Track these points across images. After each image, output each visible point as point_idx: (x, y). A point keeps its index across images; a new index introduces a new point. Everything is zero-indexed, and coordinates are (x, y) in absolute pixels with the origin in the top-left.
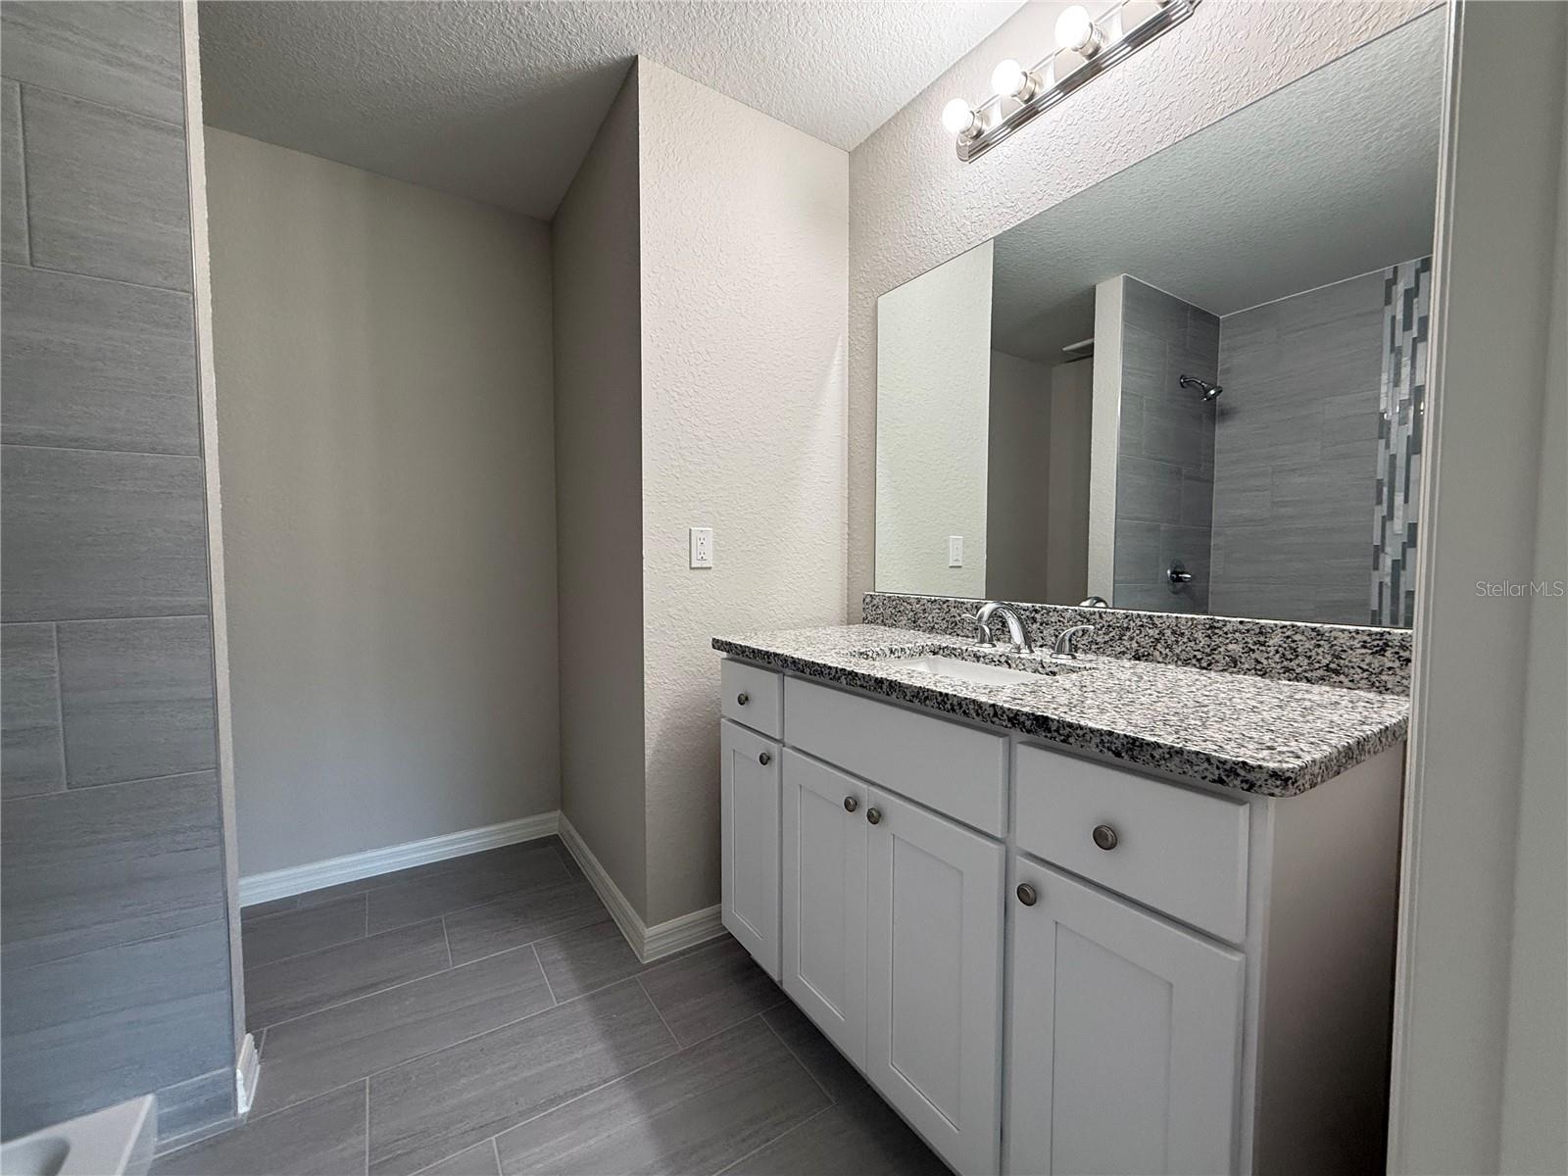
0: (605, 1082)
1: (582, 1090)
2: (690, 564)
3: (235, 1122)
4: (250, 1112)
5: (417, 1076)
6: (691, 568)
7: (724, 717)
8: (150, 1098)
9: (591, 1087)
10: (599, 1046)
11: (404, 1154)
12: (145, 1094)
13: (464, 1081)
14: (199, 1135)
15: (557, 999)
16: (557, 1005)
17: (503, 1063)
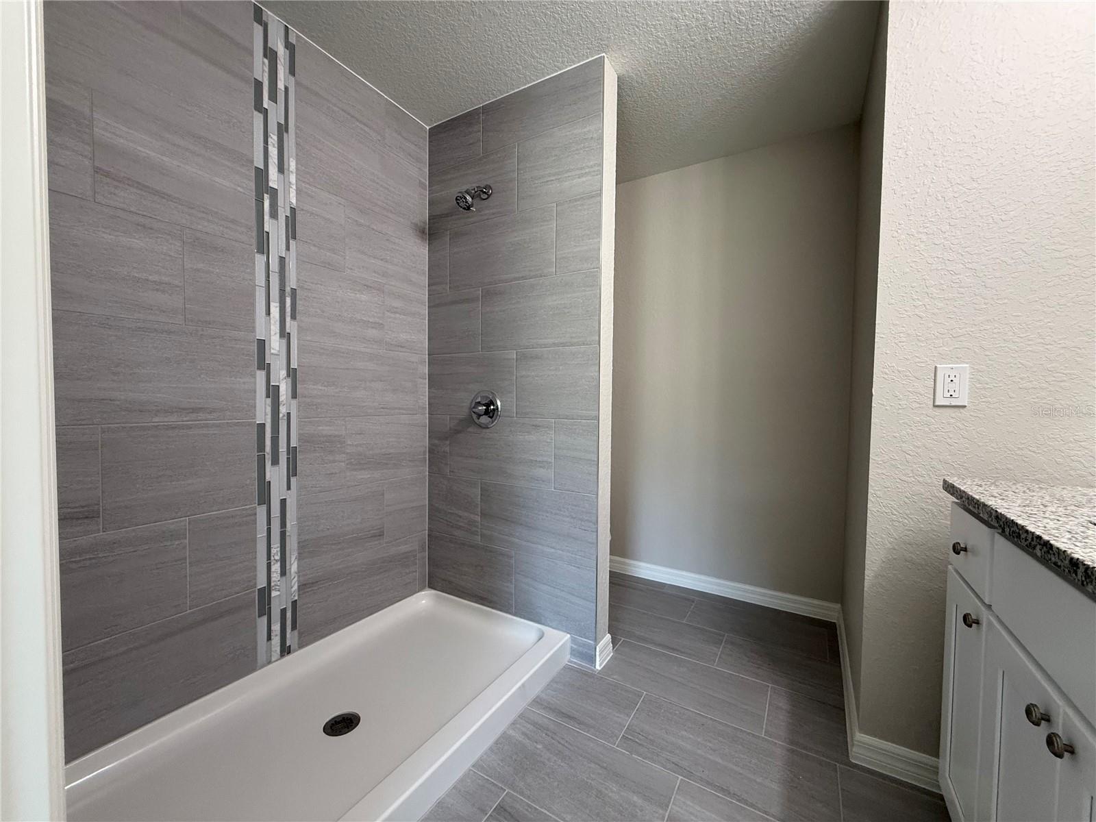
0: (765, 813)
1: (746, 802)
2: (934, 402)
3: (593, 670)
4: (600, 671)
5: (665, 711)
6: (935, 406)
7: (951, 564)
8: (569, 636)
9: (752, 805)
10: (775, 786)
11: (638, 743)
12: (568, 633)
13: (684, 733)
14: (583, 666)
15: (765, 732)
16: (763, 736)
17: (710, 742)
